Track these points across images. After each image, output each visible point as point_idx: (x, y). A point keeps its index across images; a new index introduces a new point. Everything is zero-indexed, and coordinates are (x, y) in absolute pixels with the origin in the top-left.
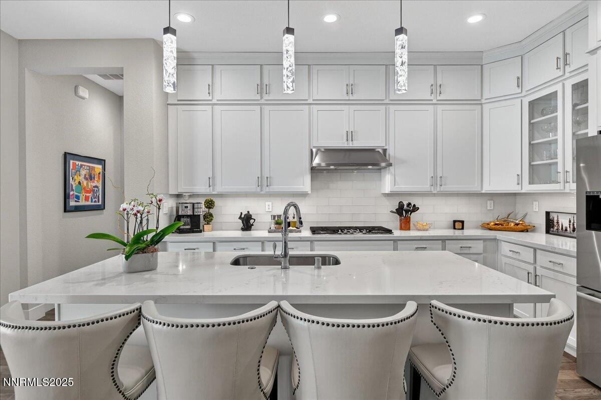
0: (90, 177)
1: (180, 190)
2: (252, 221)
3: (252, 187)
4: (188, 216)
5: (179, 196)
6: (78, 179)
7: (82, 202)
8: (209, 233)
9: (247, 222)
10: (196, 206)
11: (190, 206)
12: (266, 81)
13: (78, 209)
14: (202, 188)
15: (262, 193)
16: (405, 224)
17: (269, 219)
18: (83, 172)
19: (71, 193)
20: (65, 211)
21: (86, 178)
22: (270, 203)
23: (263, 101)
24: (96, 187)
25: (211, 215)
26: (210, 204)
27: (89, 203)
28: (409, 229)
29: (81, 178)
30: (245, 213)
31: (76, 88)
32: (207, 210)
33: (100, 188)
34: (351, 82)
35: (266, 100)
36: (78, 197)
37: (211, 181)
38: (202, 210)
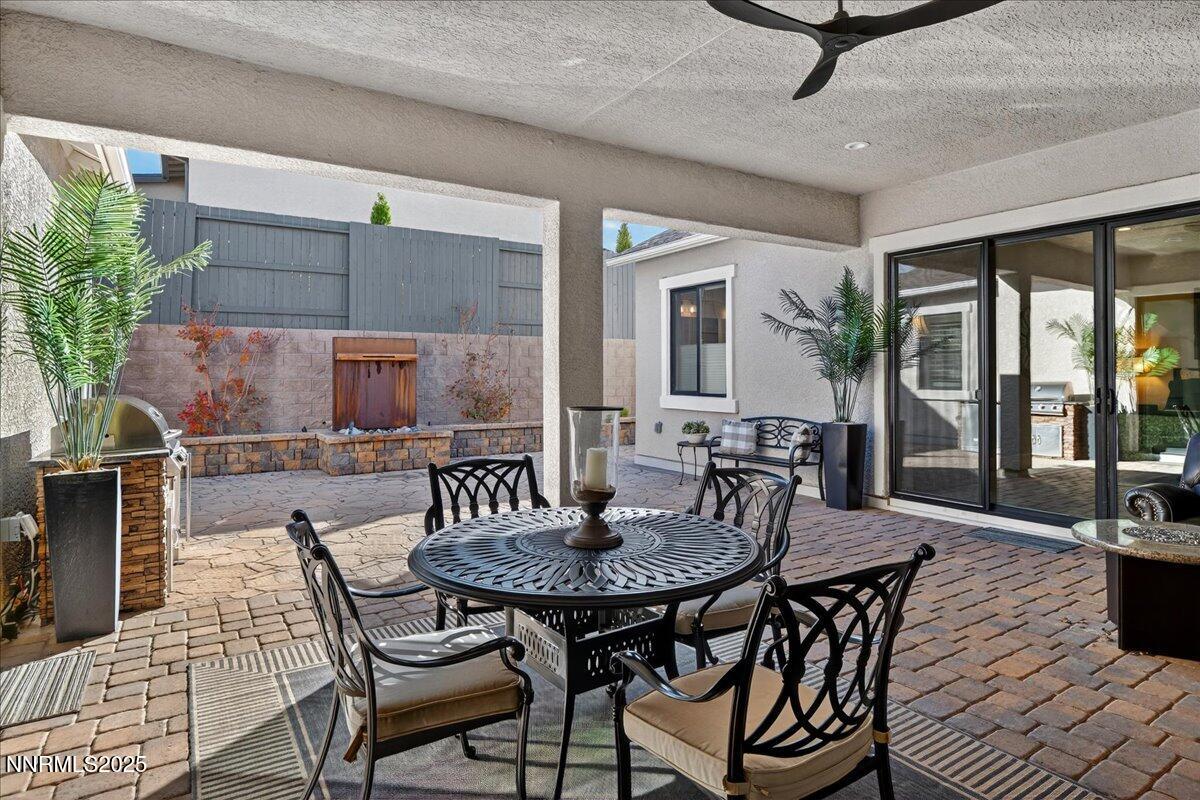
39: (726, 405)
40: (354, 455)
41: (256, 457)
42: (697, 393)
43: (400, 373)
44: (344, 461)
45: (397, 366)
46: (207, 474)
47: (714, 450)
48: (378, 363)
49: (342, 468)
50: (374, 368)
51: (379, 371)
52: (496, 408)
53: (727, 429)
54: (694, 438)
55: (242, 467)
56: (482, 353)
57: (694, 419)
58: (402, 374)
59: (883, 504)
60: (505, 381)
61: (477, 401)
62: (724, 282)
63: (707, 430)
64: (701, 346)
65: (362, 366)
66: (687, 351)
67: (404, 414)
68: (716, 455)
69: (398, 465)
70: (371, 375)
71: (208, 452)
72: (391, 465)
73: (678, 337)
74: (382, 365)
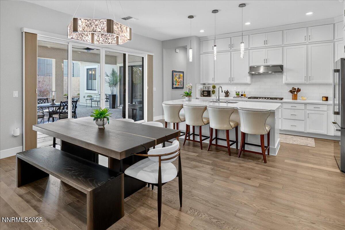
0: (179, 78)
1: (204, 82)
2: (229, 94)
3: (227, 81)
4: (206, 91)
5: (204, 84)
6: (176, 78)
7: (177, 86)
8: (213, 97)
9: (227, 94)
10: (209, 87)
11: (207, 88)
12: (232, 43)
13: (176, 88)
14: (211, 82)
15: (231, 83)
16: (295, 97)
17: (235, 93)
18: (177, 76)
19: (174, 83)
20: (172, 89)
21: (178, 78)
22: (236, 87)
23: (231, 50)
24: (181, 81)
25: (214, 91)
26: (214, 87)
27: (179, 86)
28: (297, 99)
29: (177, 78)
30: (226, 90)
31: (176, 49)
32: (213, 89)
33: (182, 81)
34: (267, 39)
35: (232, 50)
36: (176, 84)
37: (214, 79)
38: (211, 89)
39: (96, 92)
42: (91, 90)
47: (92, 100)
52: (46, 94)
53: (95, 96)
54: (89, 98)
56: (42, 80)
57: (89, 95)
59: (119, 107)
60: (48, 87)
61: (40, 92)
62: (96, 68)
63: (92, 97)
64: (92, 80)
66: (90, 81)
68: (93, 101)
73: (88, 78)
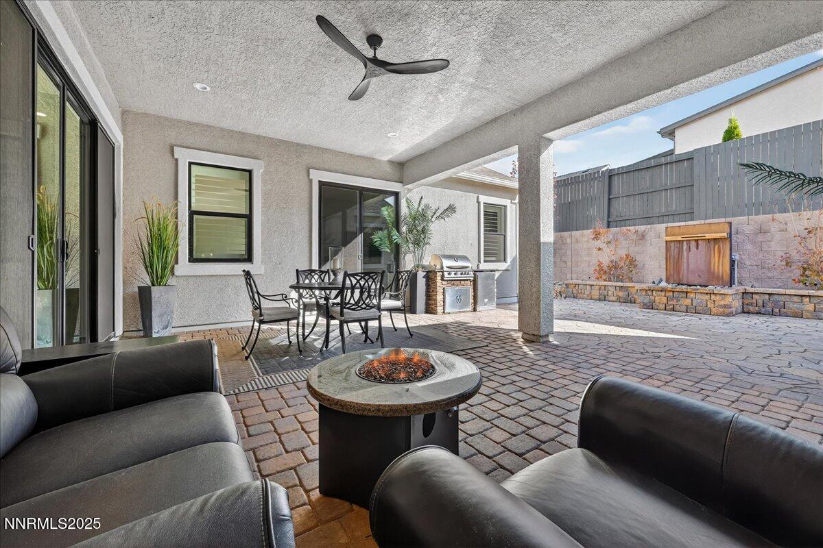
40: (652, 298)
41: (621, 294)
43: (714, 247)
44: (646, 301)
45: (712, 242)
46: (600, 300)
48: (697, 241)
49: (645, 305)
50: (693, 244)
51: (697, 248)
55: (614, 299)
58: (716, 247)
65: (685, 243)
67: (718, 276)
69: (684, 308)
70: (691, 249)
71: (600, 289)
72: (677, 308)
74: (700, 242)
